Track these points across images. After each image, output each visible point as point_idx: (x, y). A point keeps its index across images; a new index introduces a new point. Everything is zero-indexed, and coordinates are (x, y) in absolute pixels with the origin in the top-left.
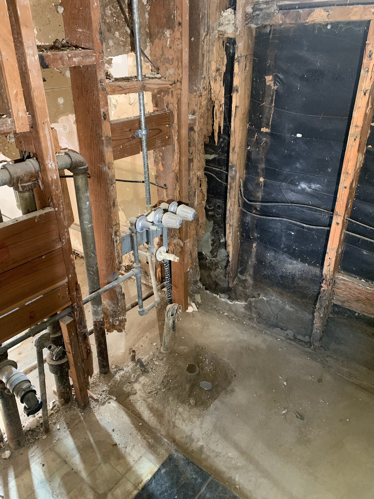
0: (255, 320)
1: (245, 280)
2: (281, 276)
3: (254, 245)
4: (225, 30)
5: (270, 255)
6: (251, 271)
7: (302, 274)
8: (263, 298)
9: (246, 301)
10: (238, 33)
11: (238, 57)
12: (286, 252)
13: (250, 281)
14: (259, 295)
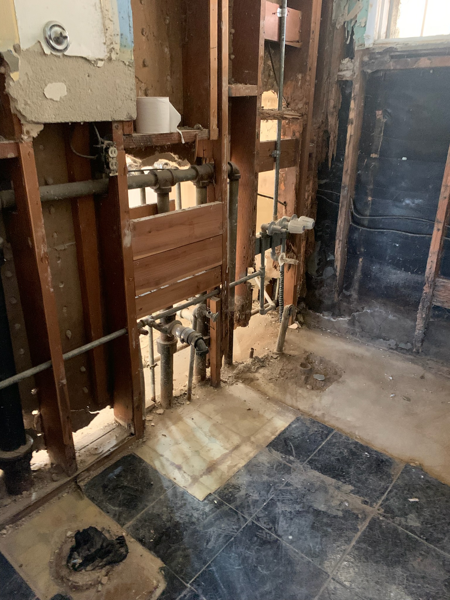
0: (358, 334)
1: (349, 295)
2: (386, 287)
3: (361, 260)
4: (344, 75)
5: (375, 268)
6: (356, 286)
7: (405, 283)
8: (367, 310)
9: (350, 316)
10: (355, 77)
11: (354, 96)
12: (390, 263)
13: (355, 295)
14: (363, 308)
